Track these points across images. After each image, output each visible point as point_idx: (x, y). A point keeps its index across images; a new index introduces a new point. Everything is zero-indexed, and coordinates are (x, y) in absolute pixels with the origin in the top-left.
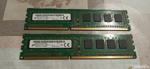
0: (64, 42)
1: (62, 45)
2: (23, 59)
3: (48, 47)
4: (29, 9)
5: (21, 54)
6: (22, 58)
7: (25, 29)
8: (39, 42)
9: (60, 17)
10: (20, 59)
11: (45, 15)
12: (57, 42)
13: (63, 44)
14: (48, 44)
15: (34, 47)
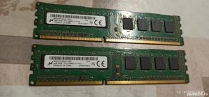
0: (97, 59)
1: (93, 64)
2: (35, 85)
3: (73, 66)
4: (40, 3)
5: (31, 78)
6: (32, 83)
7: (34, 38)
8: (59, 58)
9: (89, 20)
10: (30, 85)
11: (66, 16)
12: (87, 59)
13: (95, 62)
14: (73, 61)
15: (51, 66)
